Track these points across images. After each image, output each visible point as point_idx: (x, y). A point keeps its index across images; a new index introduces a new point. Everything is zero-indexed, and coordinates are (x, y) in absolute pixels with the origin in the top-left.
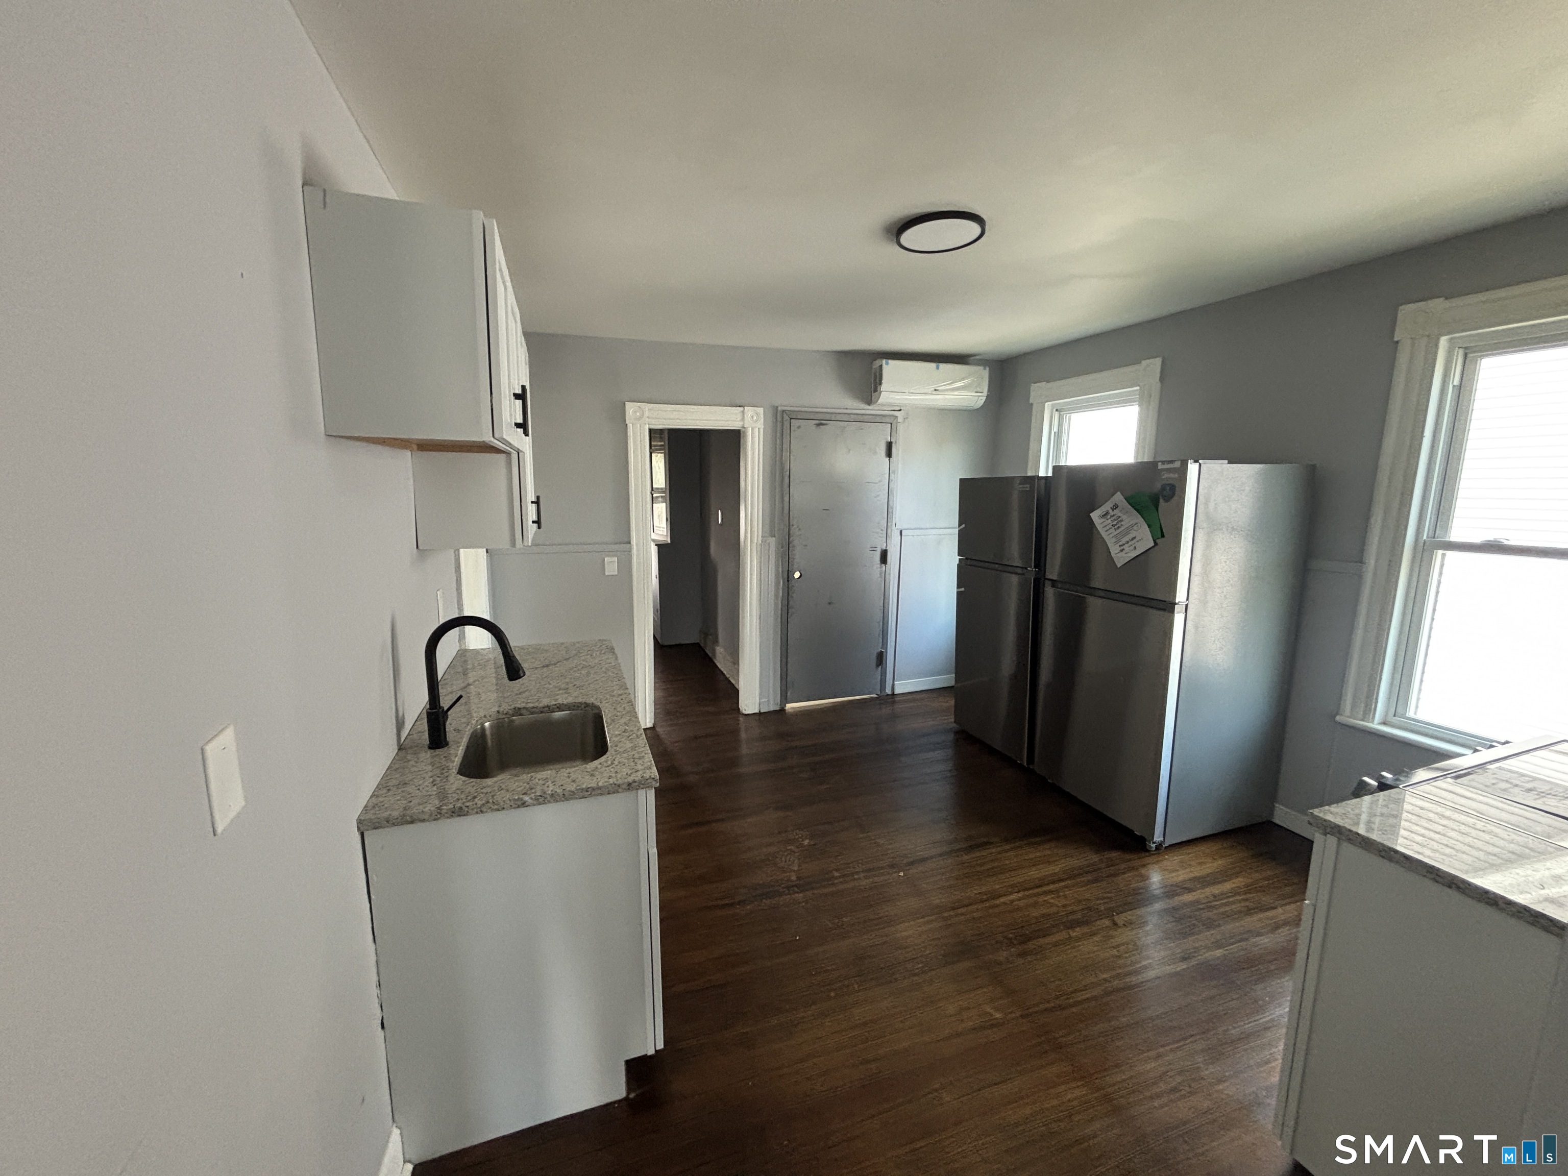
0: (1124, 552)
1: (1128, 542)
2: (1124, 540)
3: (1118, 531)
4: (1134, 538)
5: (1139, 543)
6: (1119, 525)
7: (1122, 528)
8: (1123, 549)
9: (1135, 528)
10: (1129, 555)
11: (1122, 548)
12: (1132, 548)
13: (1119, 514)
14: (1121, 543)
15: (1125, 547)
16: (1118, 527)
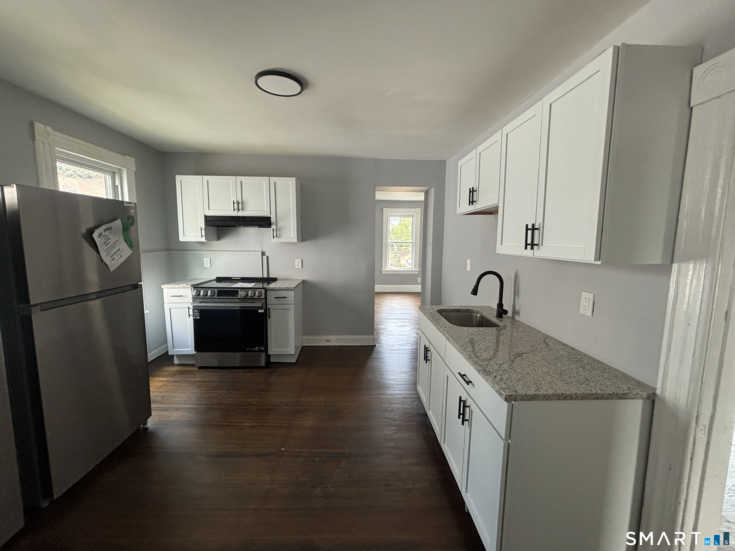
0: (115, 260)
1: (115, 253)
2: (112, 252)
3: (107, 246)
4: (119, 250)
5: (122, 253)
6: (107, 242)
7: (110, 244)
8: (114, 258)
9: (118, 243)
10: (119, 261)
11: (112, 258)
12: (119, 256)
13: (109, 235)
14: (111, 254)
15: (115, 256)
16: (107, 244)
